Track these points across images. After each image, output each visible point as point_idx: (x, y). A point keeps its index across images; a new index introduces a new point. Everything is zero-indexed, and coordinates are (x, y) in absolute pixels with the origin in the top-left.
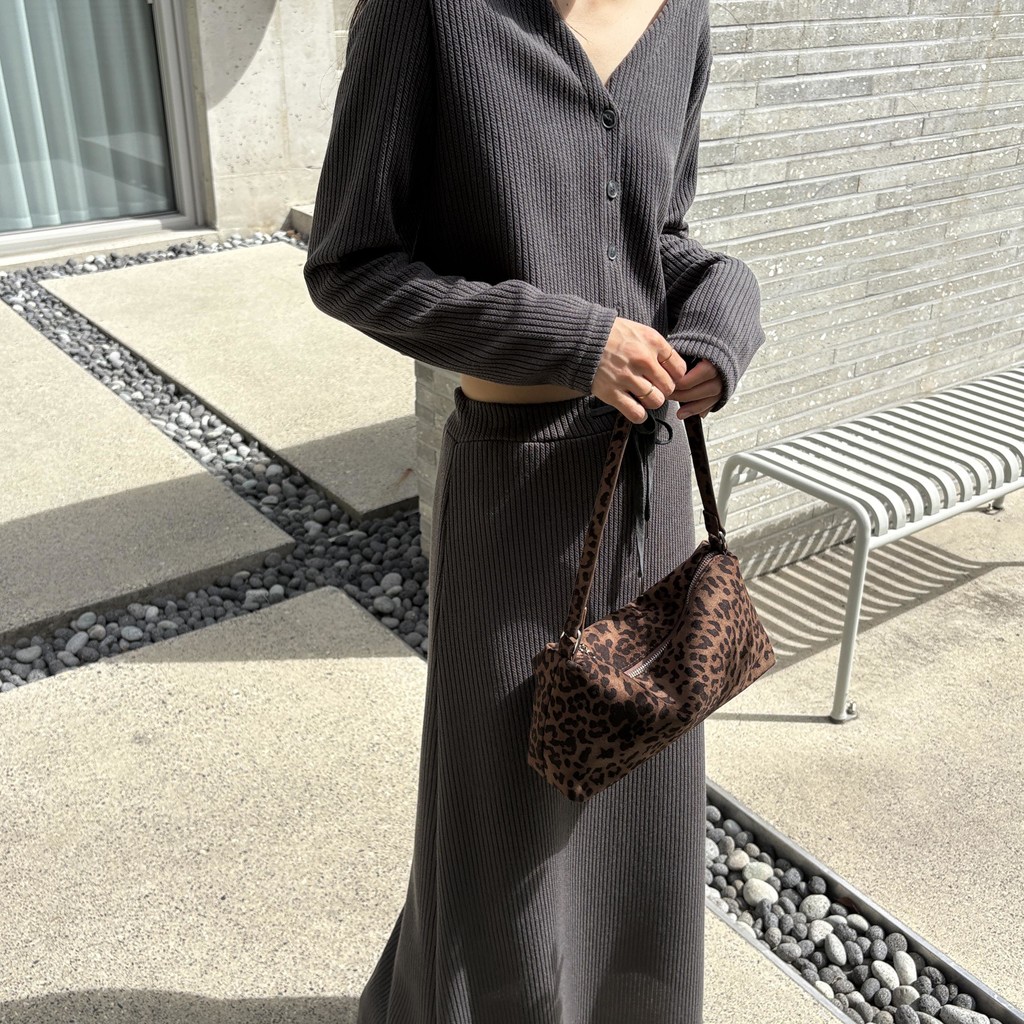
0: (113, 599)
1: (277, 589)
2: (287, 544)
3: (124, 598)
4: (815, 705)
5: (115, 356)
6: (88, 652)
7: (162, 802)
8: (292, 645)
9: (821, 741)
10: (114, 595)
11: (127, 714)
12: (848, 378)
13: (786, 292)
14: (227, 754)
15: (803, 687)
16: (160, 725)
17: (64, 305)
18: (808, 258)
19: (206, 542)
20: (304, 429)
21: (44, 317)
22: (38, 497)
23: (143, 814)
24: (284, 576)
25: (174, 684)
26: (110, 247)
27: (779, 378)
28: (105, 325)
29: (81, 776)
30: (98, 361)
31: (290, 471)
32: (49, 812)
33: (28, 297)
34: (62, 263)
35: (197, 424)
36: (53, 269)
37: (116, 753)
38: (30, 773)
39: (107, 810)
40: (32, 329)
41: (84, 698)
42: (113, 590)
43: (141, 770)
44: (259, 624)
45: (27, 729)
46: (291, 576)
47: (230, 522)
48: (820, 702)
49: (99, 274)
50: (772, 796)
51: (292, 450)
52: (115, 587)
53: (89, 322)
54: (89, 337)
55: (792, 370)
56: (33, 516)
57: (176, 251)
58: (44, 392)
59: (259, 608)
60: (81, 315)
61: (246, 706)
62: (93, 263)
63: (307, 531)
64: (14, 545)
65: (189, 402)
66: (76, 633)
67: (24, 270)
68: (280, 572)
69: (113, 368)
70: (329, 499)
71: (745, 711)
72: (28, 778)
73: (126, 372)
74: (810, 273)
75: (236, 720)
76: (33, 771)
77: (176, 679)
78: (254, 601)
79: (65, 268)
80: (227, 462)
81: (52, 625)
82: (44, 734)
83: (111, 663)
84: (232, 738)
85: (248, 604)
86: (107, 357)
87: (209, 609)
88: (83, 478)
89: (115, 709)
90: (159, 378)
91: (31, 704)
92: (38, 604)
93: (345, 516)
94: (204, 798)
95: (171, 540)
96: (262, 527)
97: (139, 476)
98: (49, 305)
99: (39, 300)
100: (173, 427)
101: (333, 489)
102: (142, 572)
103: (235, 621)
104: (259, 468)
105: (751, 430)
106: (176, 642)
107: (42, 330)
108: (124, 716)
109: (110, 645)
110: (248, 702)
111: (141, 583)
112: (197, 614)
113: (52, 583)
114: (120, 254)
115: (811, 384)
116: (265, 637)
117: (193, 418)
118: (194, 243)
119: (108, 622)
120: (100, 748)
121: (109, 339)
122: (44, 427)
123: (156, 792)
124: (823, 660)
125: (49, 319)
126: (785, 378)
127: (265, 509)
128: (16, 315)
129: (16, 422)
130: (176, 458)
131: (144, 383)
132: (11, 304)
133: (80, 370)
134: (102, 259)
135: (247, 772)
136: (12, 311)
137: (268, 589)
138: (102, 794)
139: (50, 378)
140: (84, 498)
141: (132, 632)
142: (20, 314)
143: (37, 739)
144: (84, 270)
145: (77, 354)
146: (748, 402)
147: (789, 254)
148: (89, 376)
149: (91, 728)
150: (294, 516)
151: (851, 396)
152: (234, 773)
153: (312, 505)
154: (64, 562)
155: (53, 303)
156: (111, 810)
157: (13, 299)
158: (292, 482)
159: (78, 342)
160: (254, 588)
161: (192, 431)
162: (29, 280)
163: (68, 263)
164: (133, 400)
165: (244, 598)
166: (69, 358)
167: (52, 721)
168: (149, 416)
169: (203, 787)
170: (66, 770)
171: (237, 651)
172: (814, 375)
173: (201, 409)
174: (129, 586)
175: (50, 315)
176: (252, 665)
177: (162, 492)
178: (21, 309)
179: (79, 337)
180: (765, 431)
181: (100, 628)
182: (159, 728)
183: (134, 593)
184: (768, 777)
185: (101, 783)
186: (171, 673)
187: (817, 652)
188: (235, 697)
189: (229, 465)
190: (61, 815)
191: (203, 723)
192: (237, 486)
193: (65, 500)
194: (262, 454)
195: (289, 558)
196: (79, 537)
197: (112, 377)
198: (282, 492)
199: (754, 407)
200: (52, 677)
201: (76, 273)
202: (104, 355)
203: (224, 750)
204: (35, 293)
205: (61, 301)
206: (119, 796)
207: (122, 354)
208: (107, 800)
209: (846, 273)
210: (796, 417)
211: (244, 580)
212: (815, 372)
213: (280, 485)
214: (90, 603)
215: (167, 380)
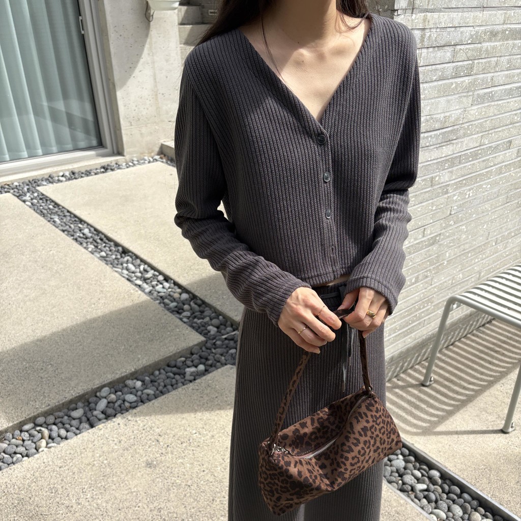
0: (118, 379)
1: (201, 367)
2: (202, 341)
3: (123, 377)
4: (492, 423)
5: (86, 231)
6: (110, 411)
7: (170, 504)
8: (217, 401)
9: (501, 445)
10: (117, 376)
11: (139, 449)
12: (493, 246)
13: (472, 205)
14: (198, 471)
15: (484, 413)
16: (159, 455)
17: (53, 201)
18: (484, 186)
19: (160, 342)
20: (196, 272)
21: (43, 208)
22: (64, 318)
23: (162, 512)
24: (203, 359)
25: (160, 429)
26: (71, 167)
27: (464, 250)
28: (77, 213)
29: (123, 490)
30: (78, 234)
31: (194, 297)
32: (111, 514)
33: (32, 197)
34: (46, 177)
35: (138, 270)
36: (42, 180)
37: (139, 474)
38: (95, 490)
39: (142, 511)
40: (39, 216)
41: (114, 441)
42: (117, 374)
43: (154, 485)
44: (198, 390)
45: (87, 462)
46: (207, 359)
47: (169, 329)
48: (494, 421)
49: (67, 182)
50: (485, 479)
51: (192, 284)
52: (118, 372)
53: (68, 211)
54: (70, 220)
55: (470, 245)
56: (64, 330)
57: (106, 169)
58: (53, 254)
59: (195, 380)
60: (63, 207)
61: (202, 441)
62: (63, 176)
63: (209, 332)
64: (57, 349)
65: (131, 257)
66: (100, 399)
67: (27, 181)
68: (201, 357)
69: (86, 238)
70: (218, 313)
71: (459, 429)
72: (95, 493)
73: (93, 240)
74: (484, 194)
75: (198, 449)
76: (96, 489)
77: (161, 426)
78: (191, 375)
79: (48, 179)
80: (159, 292)
81: (87, 396)
82: (97, 465)
83: (124, 418)
84: (199, 461)
85: (188, 377)
86: (82, 231)
87: (168, 381)
88: (85, 306)
89: (132, 447)
90: (112, 243)
91: (86, 446)
92: (77, 384)
93: (229, 323)
94: (192, 500)
95: (141, 342)
96: (187, 332)
97: (115, 303)
98: (45, 201)
99: (38, 198)
100: (125, 272)
101: (219, 308)
102: (130, 362)
103: (184, 388)
104: (176, 296)
105: (449, 278)
106: (156, 403)
107: (44, 216)
108: (138, 451)
109: (120, 406)
110: (203, 438)
111: (130, 368)
112: (162, 384)
113: (82, 371)
114: (76, 171)
115: (477, 251)
116: (202, 397)
117: (135, 266)
118: (113, 164)
119: (116, 392)
120: (129, 472)
121: (81, 221)
122: (58, 275)
123: (165, 498)
124: (489, 396)
125: (46, 210)
126: (467, 249)
127: (185, 320)
128: (28, 208)
129: (42, 273)
130: (132, 291)
131: (105, 247)
132: (24, 201)
133: (69, 240)
134: (67, 174)
135: (211, 482)
136: (26, 206)
137: (196, 367)
138: (138, 501)
139: (55, 245)
140: (89, 317)
141: (131, 398)
142: (30, 207)
143: (94, 468)
144: (59, 181)
145: (66, 230)
146: (450, 263)
147: (475, 185)
148: (74, 243)
149: (122, 459)
150: (201, 323)
151: (493, 254)
152: (205, 483)
153: (209, 316)
154: (86, 358)
155: (47, 200)
156: (144, 511)
157: (24, 198)
158: (196, 304)
159: (65, 223)
160: (188, 367)
161: (136, 274)
162: (30, 187)
163: (50, 176)
164: (101, 257)
165: (185, 373)
166: (62, 233)
167: (100, 456)
168: (111, 266)
169: (190, 493)
170: (114, 487)
171: (190, 406)
172: (479, 247)
173: (138, 261)
174: (125, 370)
175: (46, 207)
176: (199, 414)
177: (129, 312)
178: (30, 204)
179: (65, 220)
180: (456, 277)
181: (113, 396)
182: (159, 457)
183: (128, 374)
184: (481, 468)
185: (135, 494)
186: (157, 422)
187: (485, 391)
188: (195, 435)
189: (160, 294)
190: (117, 516)
191: (182, 452)
192: (167, 306)
193: (78, 319)
194: (176, 287)
195: (204, 349)
196: (91, 342)
197: (87, 243)
198: (191, 309)
199: (453, 265)
200: (94, 428)
201: (55, 182)
202: (80, 230)
203: (196, 469)
204: (36, 194)
205: (50, 199)
206: (146, 502)
207: (90, 230)
208: (140, 504)
209: (499, 192)
210: (469, 268)
211: (183, 362)
212: (480, 245)
213: (190, 305)
214: (106, 382)
215: (117, 245)
